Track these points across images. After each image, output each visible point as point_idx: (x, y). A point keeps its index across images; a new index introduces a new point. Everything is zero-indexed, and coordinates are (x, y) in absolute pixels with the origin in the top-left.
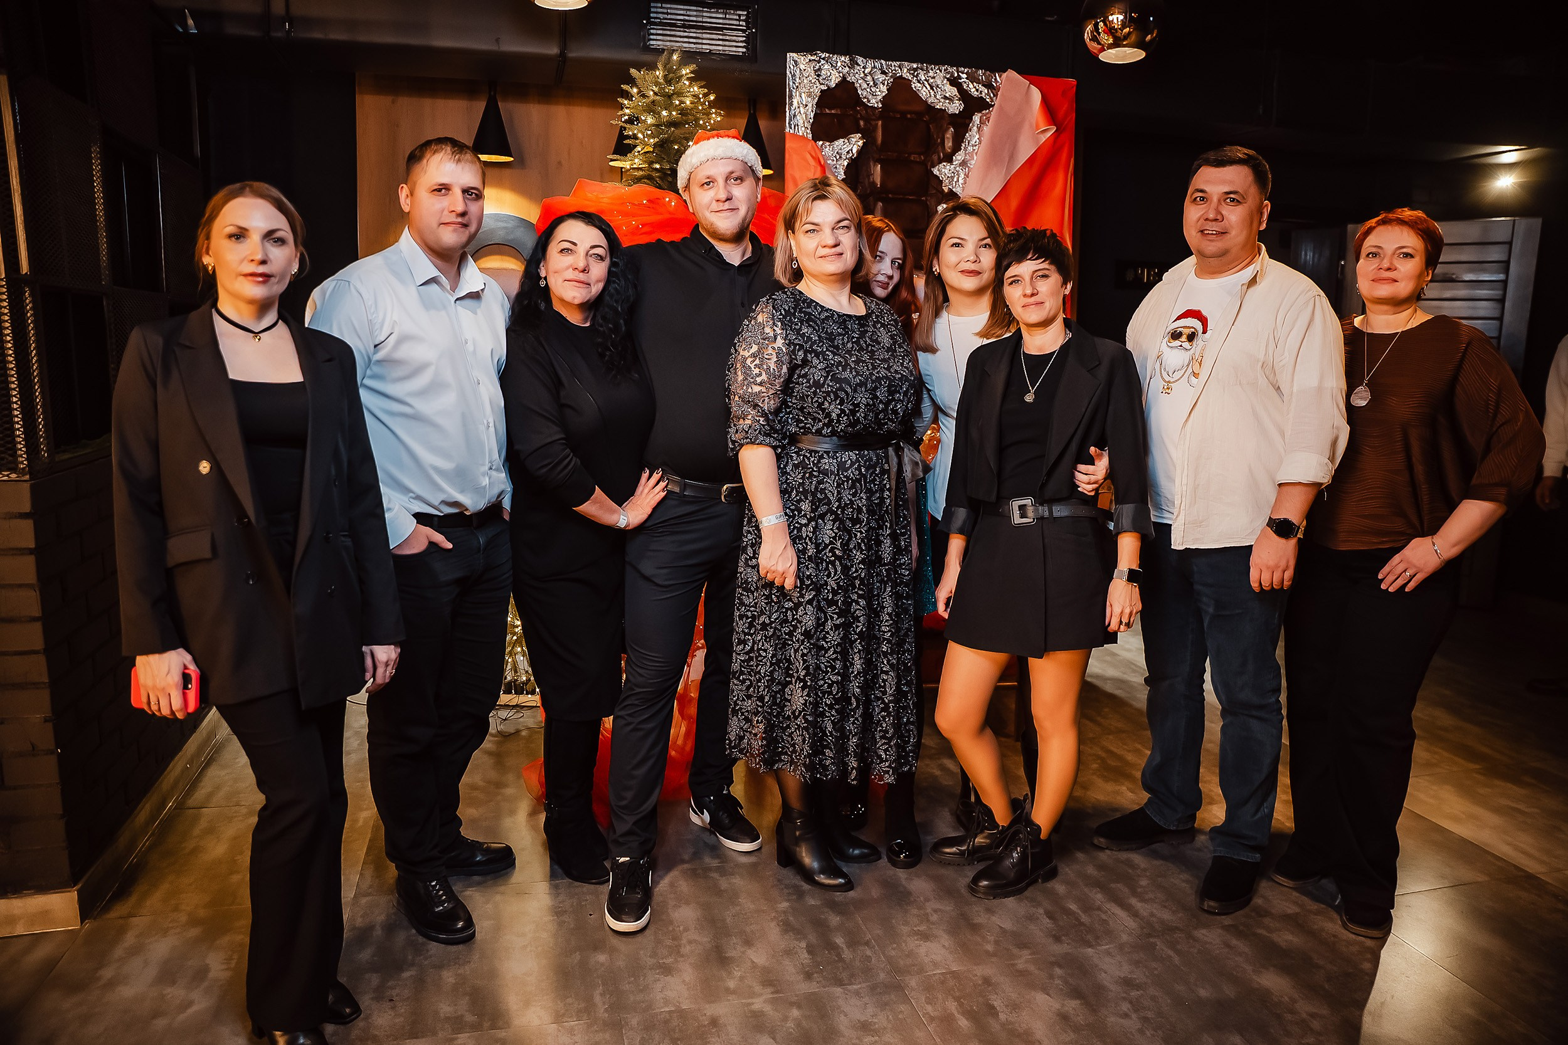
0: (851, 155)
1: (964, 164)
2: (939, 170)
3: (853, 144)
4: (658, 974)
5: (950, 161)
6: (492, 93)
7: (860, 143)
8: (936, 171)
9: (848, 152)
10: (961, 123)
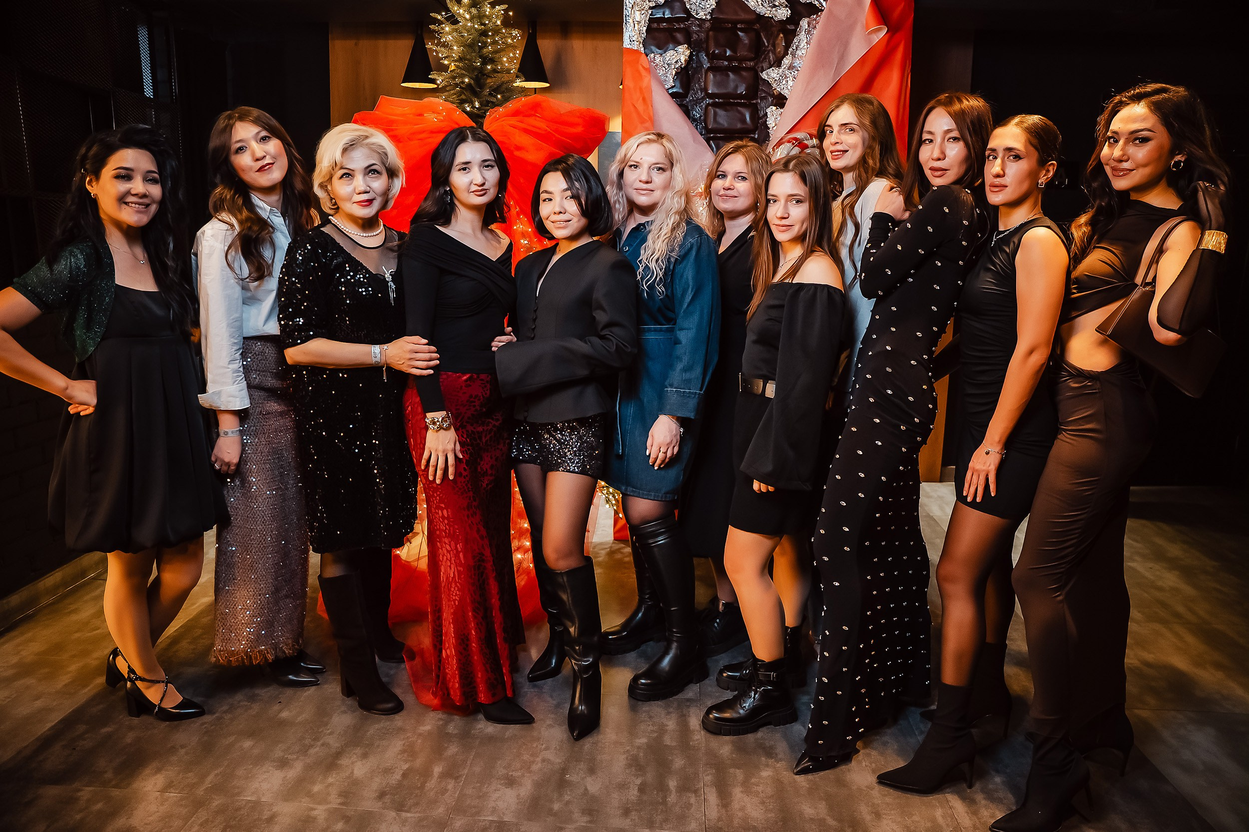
0: (680, 64)
1: (791, 67)
2: (768, 75)
3: (680, 54)
4: (501, 784)
5: (779, 66)
6: (419, 32)
7: (688, 53)
8: (764, 75)
9: (676, 62)
10: (789, 29)
